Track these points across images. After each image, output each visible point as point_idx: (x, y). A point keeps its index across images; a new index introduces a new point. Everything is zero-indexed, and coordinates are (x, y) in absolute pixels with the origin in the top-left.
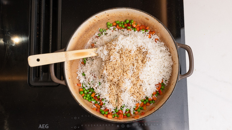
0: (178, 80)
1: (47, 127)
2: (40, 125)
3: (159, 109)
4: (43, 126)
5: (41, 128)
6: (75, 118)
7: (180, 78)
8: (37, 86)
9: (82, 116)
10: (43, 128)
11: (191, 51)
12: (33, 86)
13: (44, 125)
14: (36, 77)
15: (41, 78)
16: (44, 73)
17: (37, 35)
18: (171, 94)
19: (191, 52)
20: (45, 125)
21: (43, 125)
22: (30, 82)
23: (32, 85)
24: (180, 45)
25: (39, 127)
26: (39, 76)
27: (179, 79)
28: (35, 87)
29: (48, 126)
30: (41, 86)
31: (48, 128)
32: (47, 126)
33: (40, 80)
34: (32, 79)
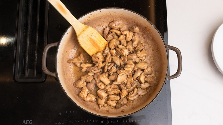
0: (166, 80)
1: (31, 123)
2: (24, 121)
3: (146, 106)
4: (27, 122)
5: (25, 124)
6: (60, 114)
9: (67, 112)
10: (27, 124)
12: (18, 82)
14: (22, 73)
15: (27, 74)
16: (29, 69)
18: (159, 93)
19: (180, 54)
20: (29, 121)
21: (27, 121)
22: (16, 78)
23: (17, 82)
25: (23, 123)
26: (24, 73)
28: (20, 82)
29: (32, 122)
30: (27, 82)
33: (25, 77)
34: (18, 75)
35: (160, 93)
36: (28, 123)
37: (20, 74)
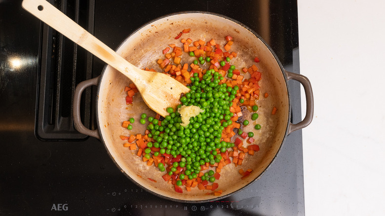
1: (65, 209)
2: (54, 205)
3: (255, 180)
4: (59, 207)
5: (56, 210)
6: (114, 194)
7: (292, 129)
8: (49, 139)
9: (126, 191)
10: (58, 210)
12: (43, 139)
13: (60, 206)
14: (49, 124)
15: (58, 127)
16: (62, 118)
17: (53, 54)
19: (310, 86)
20: (62, 206)
21: (59, 205)
22: (39, 132)
23: (41, 138)
24: (291, 75)
25: (52, 208)
26: (54, 123)
27: (290, 132)
28: (47, 140)
29: (67, 208)
30: (58, 140)
31: (67, 209)
32: (65, 206)
33: (55, 130)
34: (43, 127)
36: (60, 209)
37: (47, 125)
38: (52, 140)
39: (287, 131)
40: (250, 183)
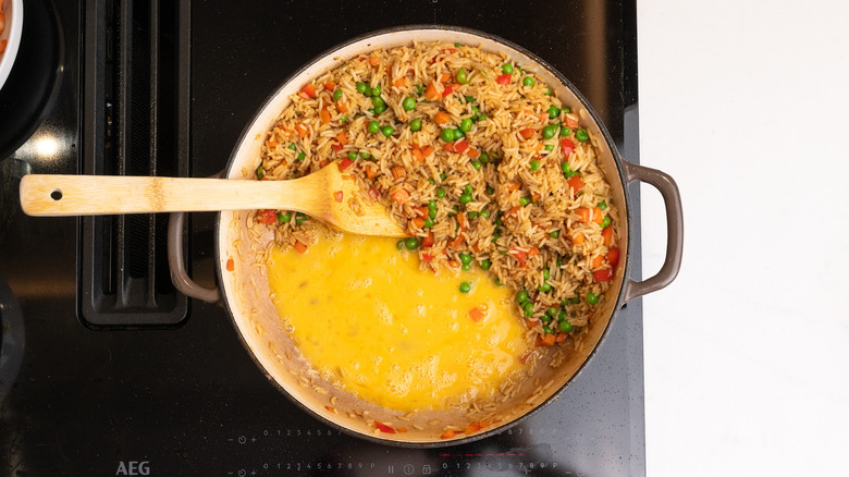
0: (621, 300)
1: (145, 471)
2: (122, 464)
3: (546, 401)
4: (131, 468)
5: (125, 473)
6: (242, 440)
7: (631, 292)
8: (107, 326)
9: (266, 433)
10: (131, 473)
11: (675, 194)
12: (95, 325)
13: (134, 465)
14: (106, 293)
15: (124, 298)
16: (130, 279)
17: (107, 139)
18: (594, 351)
19: (676, 197)
20: (137, 465)
21: (131, 463)
22: (86, 312)
23: (91, 324)
25: (119, 470)
26: (115, 291)
27: (628, 298)
28: (101, 327)
29: (148, 469)
30: (124, 327)
31: (148, 473)
32: (144, 466)
33: (117, 306)
34: (93, 301)
35: (598, 350)
36: (134, 471)
37: (101, 296)
38: (112, 327)
39: (622, 295)
40: (537, 408)
